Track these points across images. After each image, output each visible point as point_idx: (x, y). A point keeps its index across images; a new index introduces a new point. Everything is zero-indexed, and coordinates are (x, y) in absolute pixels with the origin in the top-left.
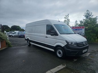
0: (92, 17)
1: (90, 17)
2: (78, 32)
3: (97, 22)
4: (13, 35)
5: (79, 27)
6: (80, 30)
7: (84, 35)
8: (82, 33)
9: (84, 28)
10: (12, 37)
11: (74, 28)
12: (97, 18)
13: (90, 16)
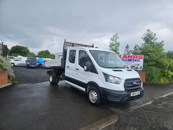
0: (155, 41)
1: (152, 41)
2: (133, 63)
3: (163, 50)
4: (16, 63)
5: (134, 56)
6: (136, 61)
7: (141, 69)
8: (139, 67)
9: (142, 58)
10: (14, 66)
11: (126, 57)
12: (163, 43)
13: (152, 38)
